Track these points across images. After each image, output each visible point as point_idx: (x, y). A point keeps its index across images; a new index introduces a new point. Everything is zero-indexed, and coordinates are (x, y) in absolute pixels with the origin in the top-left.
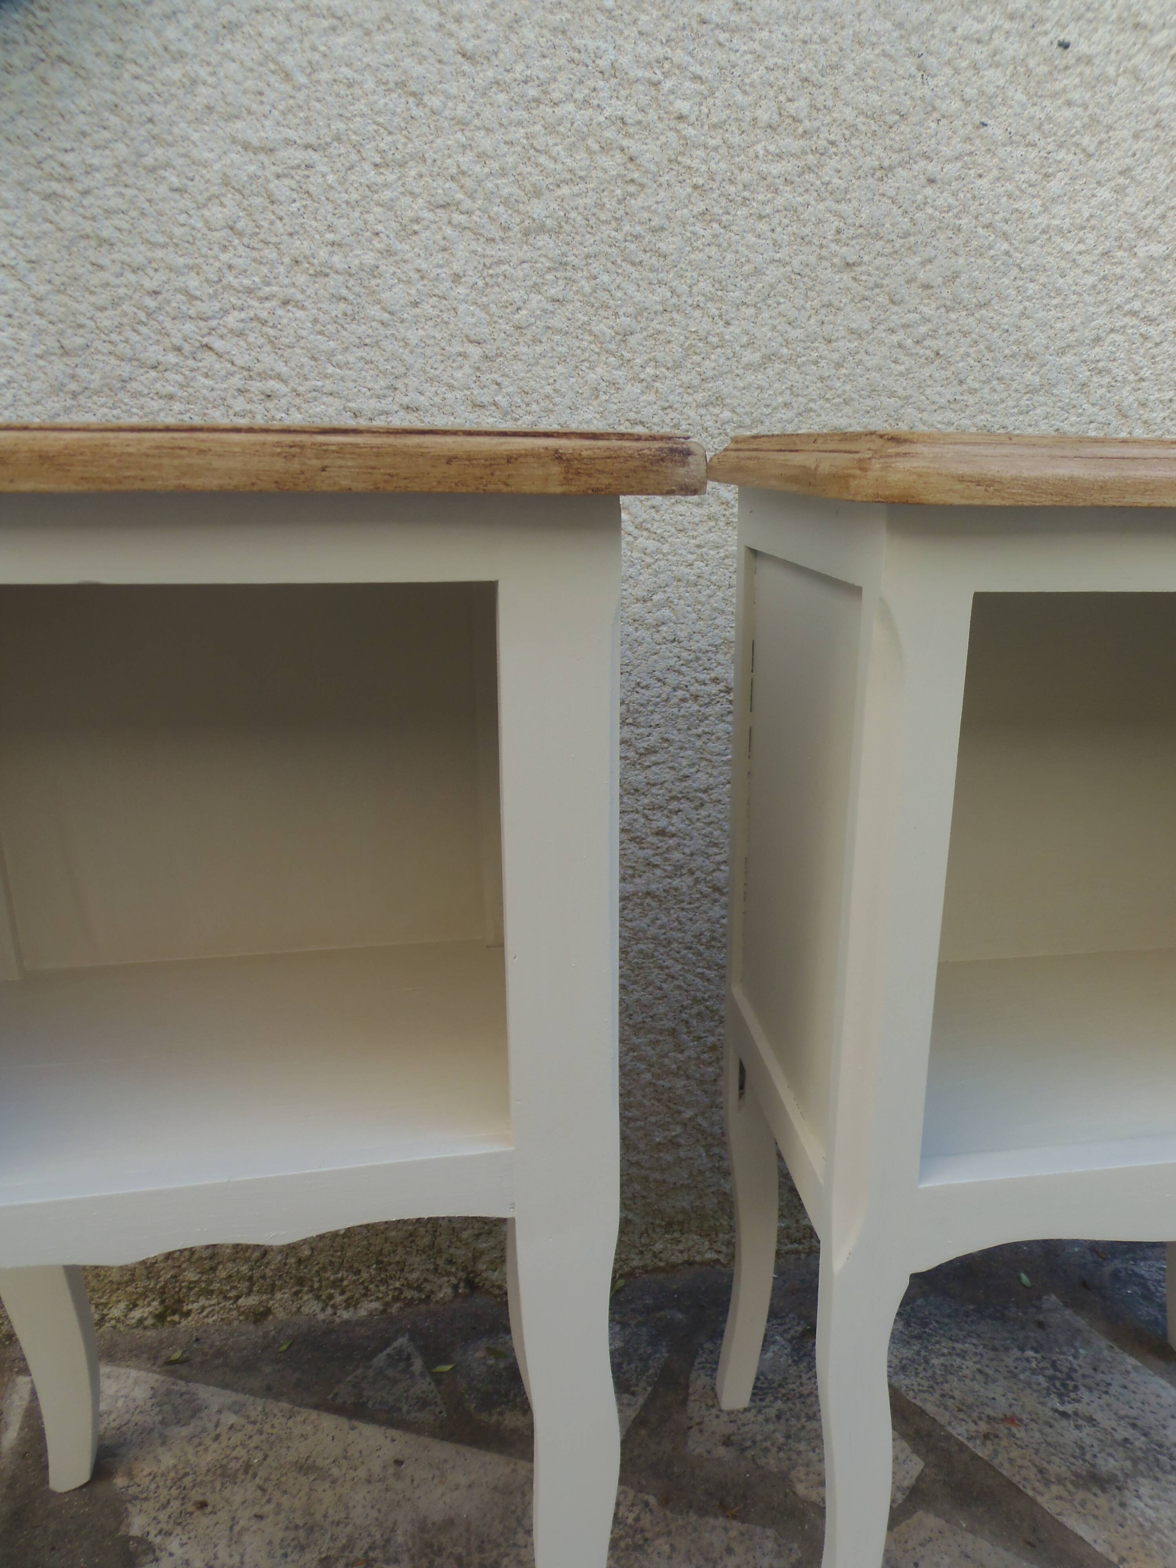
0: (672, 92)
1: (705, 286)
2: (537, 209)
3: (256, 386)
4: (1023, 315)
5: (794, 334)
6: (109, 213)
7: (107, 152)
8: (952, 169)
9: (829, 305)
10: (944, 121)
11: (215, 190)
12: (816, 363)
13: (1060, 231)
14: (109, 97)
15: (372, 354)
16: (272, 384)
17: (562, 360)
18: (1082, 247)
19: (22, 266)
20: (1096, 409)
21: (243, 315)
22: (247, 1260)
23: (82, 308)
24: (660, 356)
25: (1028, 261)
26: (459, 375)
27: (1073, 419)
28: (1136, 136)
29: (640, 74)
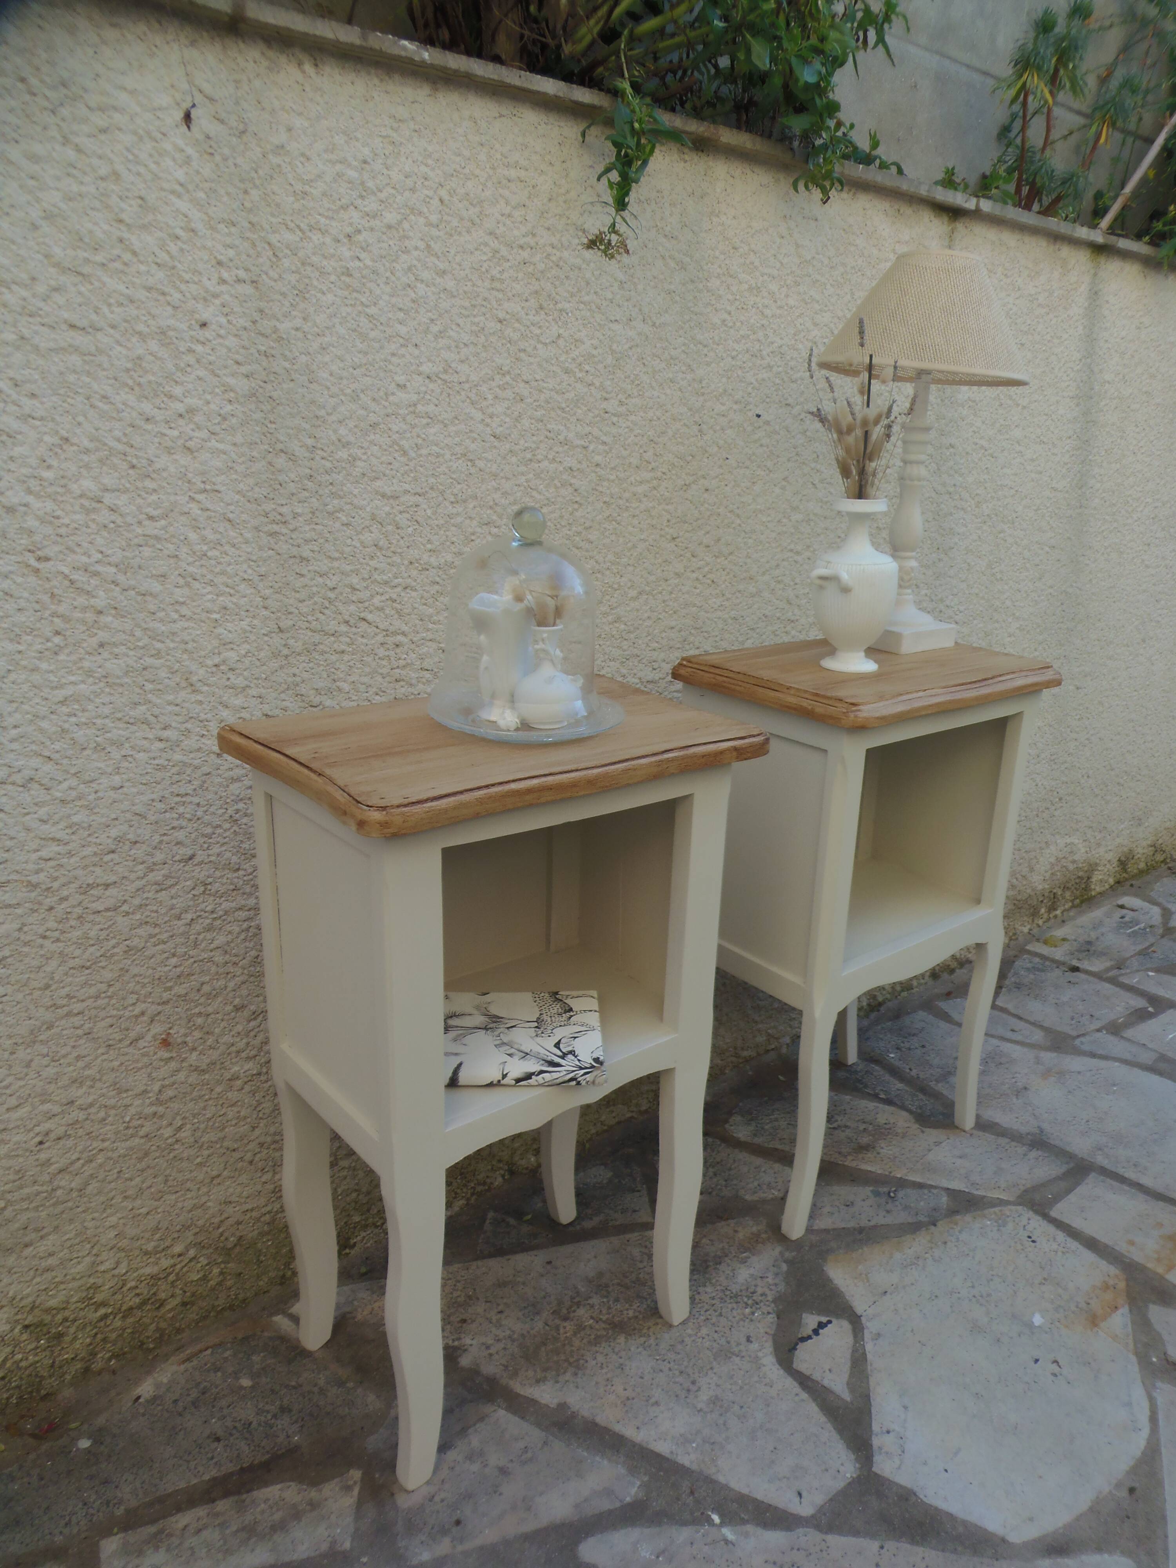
0: (593, 451)
3: (390, 640)
4: (747, 556)
5: (651, 578)
6: (307, 541)
7: (306, 504)
8: (715, 483)
9: (666, 561)
10: (710, 458)
11: (367, 523)
12: (661, 593)
13: (760, 511)
14: (308, 471)
16: (400, 638)
18: (769, 518)
19: (256, 579)
20: (778, 602)
21: (383, 598)
23: (291, 601)
25: (748, 528)
28: (788, 460)
29: (578, 442)
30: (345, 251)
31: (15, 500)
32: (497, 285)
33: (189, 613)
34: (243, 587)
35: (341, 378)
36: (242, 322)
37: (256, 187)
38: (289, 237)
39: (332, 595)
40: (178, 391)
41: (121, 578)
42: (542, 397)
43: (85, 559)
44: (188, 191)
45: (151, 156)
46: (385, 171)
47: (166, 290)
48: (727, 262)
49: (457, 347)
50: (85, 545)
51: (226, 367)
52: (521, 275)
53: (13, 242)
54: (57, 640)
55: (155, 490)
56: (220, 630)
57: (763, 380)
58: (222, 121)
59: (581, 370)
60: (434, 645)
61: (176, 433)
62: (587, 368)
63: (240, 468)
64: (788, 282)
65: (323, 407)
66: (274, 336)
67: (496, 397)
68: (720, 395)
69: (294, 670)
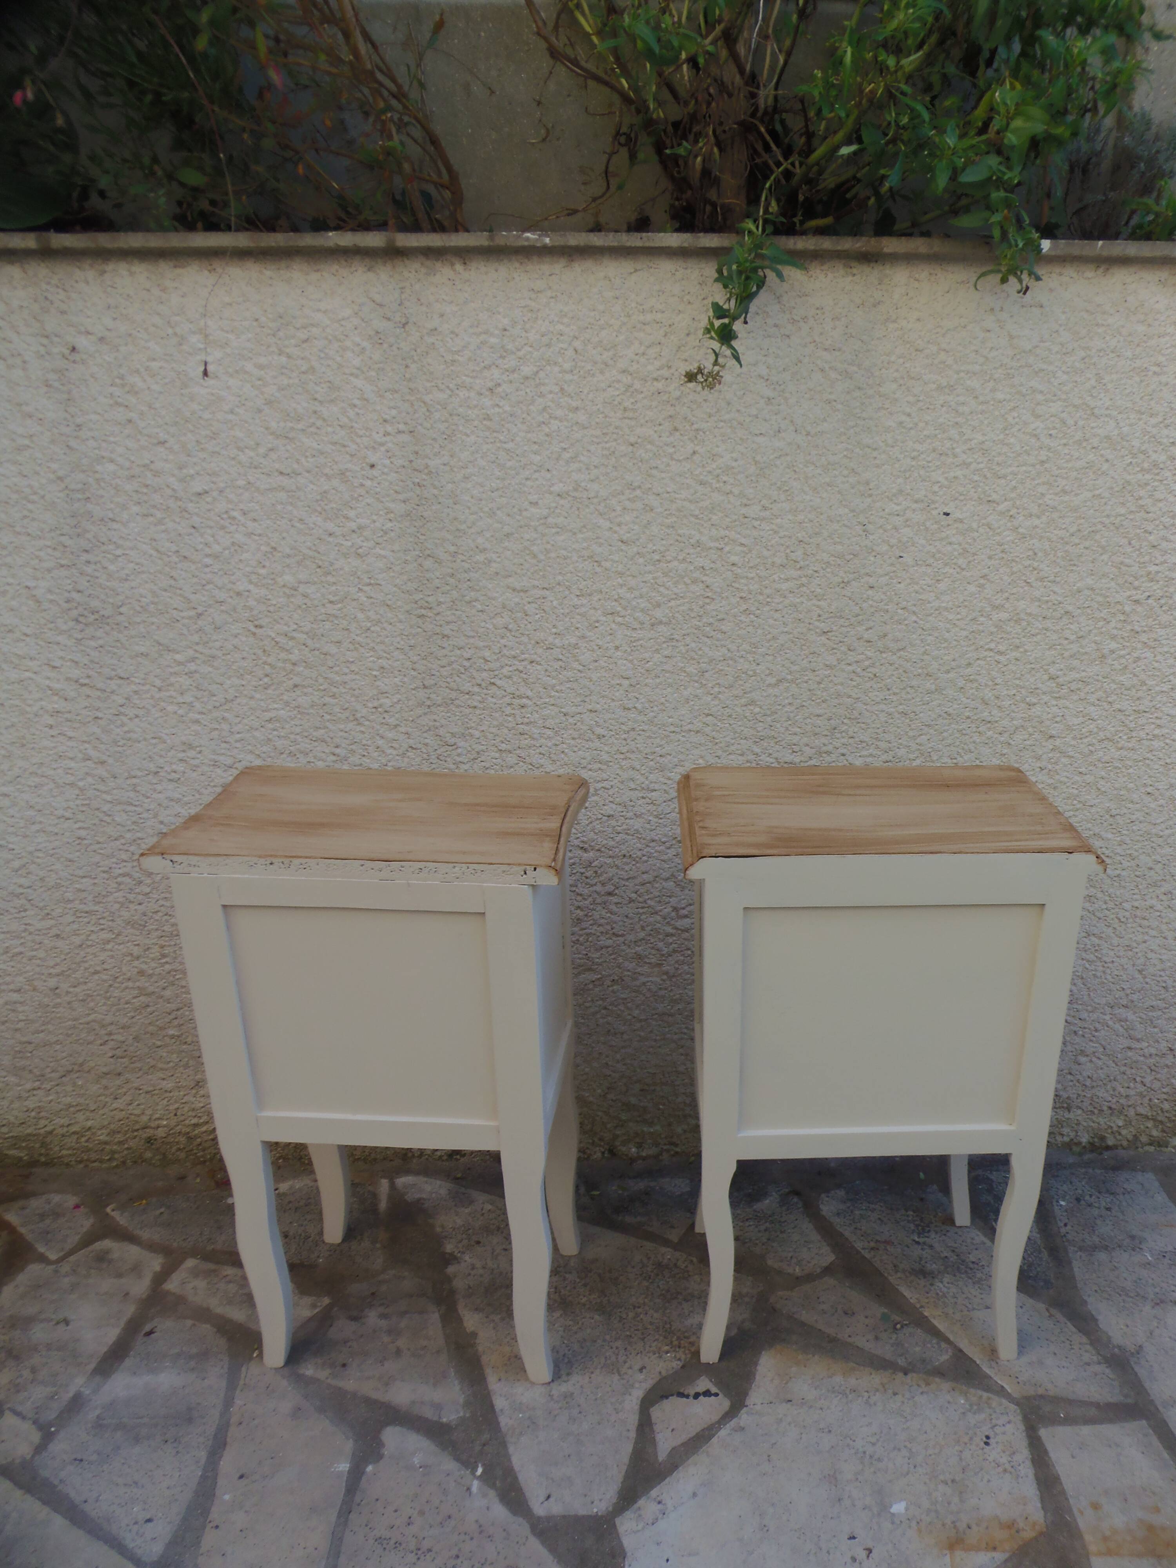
0: (729, 552)
1: (746, 646)
2: (658, 613)
3: (516, 702)
4: (925, 653)
5: (794, 668)
6: (448, 623)
7: (448, 595)
8: (883, 580)
9: (814, 653)
10: (879, 556)
11: (498, 610)
12: (806, 682)
13: (946, 609)
14: (450, 571)
16: (525, 701)
17: (670, 685)
18: (959, 617)
19: (407, 648)
20: (969, 701)
21: (511, 669)
23: (434, 667)
24: (721, 682)
25: (928, 626)
26: (617, 694)
27: (955, 706)
28: (990, 558)
29: (712, 545)
30: (487, 402)
31: (241, 588)
32: (631, 415)
33: (357, 670)
34: (396, 653)
35: (481, 500)
36: (401, 462)
37: (414, 362)
38: (441, 396)
39: (467, 664)
40: (352, 514)
41: (309, 642)
42: (674, 506)
43: (286, 628)
44: (363, 373)
45: (337, 352)
46: (524, 334)
47: (346, 443)
49: (587, 469)
50: (286, 618)
51: (388, 496)
52: (654, 404)
53: (246, 422)
54: (266, 680)
55: (334, 583)
56: (378, 683)
57: (956, 478)
58: (389, 319)
59: (718, 481)
60: (556, 709)
61: (350, 543)
62: (725, 478)
63: (397, 568)
64: (996, 376)
65: (465, 522)
66: (426, 471)
67: (625, 509)
68: (894, 495)
69: (435, 717)
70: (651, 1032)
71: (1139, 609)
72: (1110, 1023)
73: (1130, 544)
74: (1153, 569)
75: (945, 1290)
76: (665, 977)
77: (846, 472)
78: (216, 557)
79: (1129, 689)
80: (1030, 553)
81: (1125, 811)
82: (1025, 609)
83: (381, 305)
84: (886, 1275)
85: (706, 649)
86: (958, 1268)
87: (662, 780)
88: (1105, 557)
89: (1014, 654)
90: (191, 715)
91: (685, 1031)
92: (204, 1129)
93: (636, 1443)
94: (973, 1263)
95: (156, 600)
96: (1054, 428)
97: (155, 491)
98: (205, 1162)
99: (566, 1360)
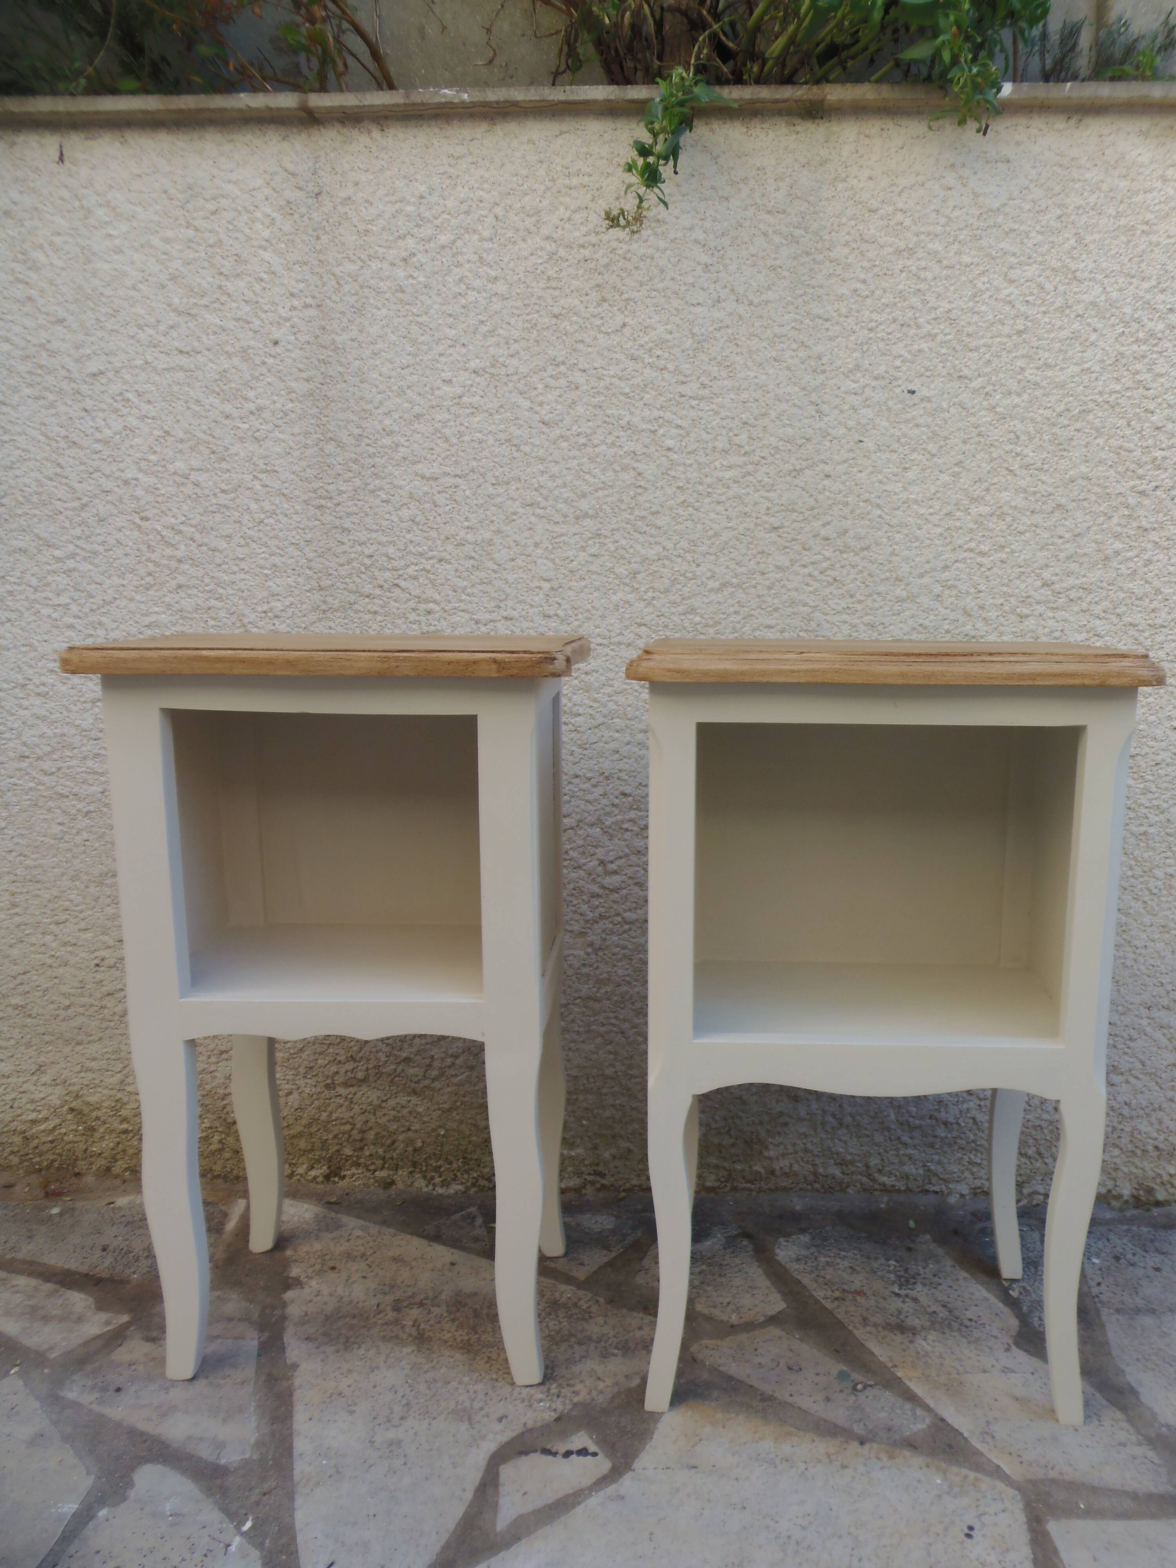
0: (664, 435)
1: (684, 544)
2: (584, 505)
3: (422, 606)
4: (893, 553)
5: (740, 570)
6: (349, 515)
7: (350, 483)
8: (841, 468)
9: (763, 552)
10: (835, 441)
11: (405, 501)
12: (755, 587)
13: (916, 501)
14: (353, 455)
15: (489, 588)
16: (431, 606)
17: (597, 589)
18: (931, 511)
19: (303, 543)
20: (948, 611)
21: (417, 568)
22: (382, 1145)
23: (331, 565)
24: (656, 585)
25: (895, 521)
26: (536, 599)
27: (932, 617)
28: (965, 442)
29: (644, 426)
30: (401, 273)
31: (129, 476)
32: (554, 284)
33: (246, 568)
34: (291, 549)
35: (390, 378)
36: (306, 338)
37: (326, 233)
38: (351, 267)
40: (251, 394)
41: (197, 536)
42: (602, 384)
43: (173, 521)
44: (272, 245)
45: (247, 223)
46: (441, 202)
47: (250, 319)
48: (861, 227)
49: (507, 343)
50: (174, 510)
51: (291, 374)
52: (580, 272)
53: (148, 298)
54: (148, 579)
55: (228, 470)
56: (270, 583)
57: (921, 351)
58: (301, 189)
59: (651, 356)
60: (467, 616)
61: (247, 426)
62: (659, 352)
63: (297, 453)
64: (961, 237)
65: (371, 402)
66: (332, 347)
67: (547, 386)
68: (850, 371)
69: (331, 624)
70: (573, 1021)
71: (1146, 502)
72: (1149, 1030)
73: (1129, 425)
74: (1159, 454)
75: (929, 1348)
76: (589, 950)
77: (794, 346)
78: (106, 442)
79: (1140, 599)
80: (1012, 435)
81: (1147, 750)
82: (1009, 502)
83: (293, 175)
84: (850, 1328)
85: (639, 547)
86: (949, 1325)
87: (587, 702)
88: (1100, 441)
89: (999, 555)
90: (65, 619)
91: (614, 1021)
92: (42, 1127)
93: (471, 1506)
94: (970, 1320)
95: (40, 490)
96: (1032, 294)
97: (49, 373)
98: (40, 1170)
99: (404, 1402)
